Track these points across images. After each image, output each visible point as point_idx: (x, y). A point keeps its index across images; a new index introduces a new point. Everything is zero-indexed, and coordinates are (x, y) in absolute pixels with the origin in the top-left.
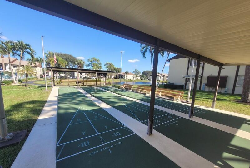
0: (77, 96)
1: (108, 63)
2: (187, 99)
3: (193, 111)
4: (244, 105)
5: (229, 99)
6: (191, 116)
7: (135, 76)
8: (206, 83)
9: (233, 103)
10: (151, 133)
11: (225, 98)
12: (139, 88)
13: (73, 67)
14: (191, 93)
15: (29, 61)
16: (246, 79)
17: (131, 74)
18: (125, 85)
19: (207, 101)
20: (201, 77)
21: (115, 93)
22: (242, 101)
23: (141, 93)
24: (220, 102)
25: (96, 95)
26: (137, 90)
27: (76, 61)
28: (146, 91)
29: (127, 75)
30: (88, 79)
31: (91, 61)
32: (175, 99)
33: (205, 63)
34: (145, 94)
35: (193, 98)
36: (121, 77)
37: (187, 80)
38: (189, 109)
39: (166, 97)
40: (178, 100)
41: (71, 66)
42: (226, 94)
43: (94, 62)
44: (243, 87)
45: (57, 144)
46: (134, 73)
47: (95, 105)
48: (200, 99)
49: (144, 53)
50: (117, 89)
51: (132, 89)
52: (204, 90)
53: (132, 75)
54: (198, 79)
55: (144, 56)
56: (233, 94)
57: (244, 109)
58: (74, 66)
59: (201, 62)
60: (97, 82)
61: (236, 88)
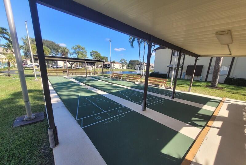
0: (71, 85)
1: (94, 51)
2: (170, 86)
3: (174, 94)
4: (212, 89)
5: (202, 85)
6: (173, 98)
7: (122, 65)
8: (186, 72)
9: (205, 88)
10: (144, 109)
11: (199, 84)
12: (128, 77)
13: (56, 55)
14: (173, 81)
15: (4, 47)
16: (216, 68)
17: (118, 63)
18: (114, 74)
19: (186, 87)
20: (182, 67)
21: (107, 82)
22: (211, 86)
23: (130, 81)
24: (195, 87)
25: (90, 84)
26: (126, 79)
27: (60, 49)
28: (135, 80)
29: (114, 64)
30: (74, 69)
31: (75, 49)
32: (160, 85)
33: (186, 55)
34: (134, 82)
35: (175, 85)
36: (108, 66)
37: (170, 69)
38: (171, 93)
39: (153, 84)
40: (162, 87)
41: (54, 55)
42: (200, 81)
43: (78, 50)
44: (213, 75)
45: (76, 119)
46: (121, 63)
47: (92, 92)
48: (180, 85)
49: (132, 42)
50: (107, 78)
51: (121, 78)
52: (184, 78)
53: (119, 65)
54: (179, 68)
55: (132, 45)
56: (206, 81)
57: (212, 92)
58: (58, 55)
59: (182, 54)
60: (87, 72)
61: (209, 76)
